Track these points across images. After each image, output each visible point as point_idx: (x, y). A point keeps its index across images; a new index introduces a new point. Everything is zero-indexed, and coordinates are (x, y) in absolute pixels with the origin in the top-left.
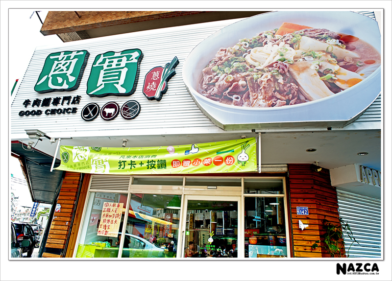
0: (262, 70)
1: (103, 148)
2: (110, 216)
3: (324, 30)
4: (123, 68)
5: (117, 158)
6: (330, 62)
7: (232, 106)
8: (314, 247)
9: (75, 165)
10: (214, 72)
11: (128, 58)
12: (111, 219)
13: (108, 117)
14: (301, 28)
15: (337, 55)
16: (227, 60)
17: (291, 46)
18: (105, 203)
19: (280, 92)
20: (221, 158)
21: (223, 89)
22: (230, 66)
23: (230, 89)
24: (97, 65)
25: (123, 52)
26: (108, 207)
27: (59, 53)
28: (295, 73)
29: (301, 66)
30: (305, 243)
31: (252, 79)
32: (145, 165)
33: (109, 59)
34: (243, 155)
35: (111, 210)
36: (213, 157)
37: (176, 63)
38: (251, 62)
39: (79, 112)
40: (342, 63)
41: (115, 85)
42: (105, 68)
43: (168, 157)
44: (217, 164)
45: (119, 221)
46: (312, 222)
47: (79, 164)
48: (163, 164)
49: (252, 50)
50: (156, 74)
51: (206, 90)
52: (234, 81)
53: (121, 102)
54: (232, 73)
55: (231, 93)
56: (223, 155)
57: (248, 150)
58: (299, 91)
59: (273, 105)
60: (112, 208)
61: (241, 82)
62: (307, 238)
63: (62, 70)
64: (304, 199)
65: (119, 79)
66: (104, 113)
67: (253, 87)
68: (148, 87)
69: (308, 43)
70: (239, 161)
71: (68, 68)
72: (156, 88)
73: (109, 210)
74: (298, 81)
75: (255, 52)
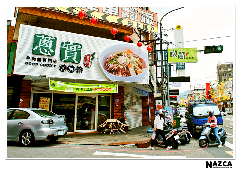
0: (121, 65)
1: (70, 83)
2: (44, 104)
3: (137, 55)
4: (75, 51)
5: (76, 87)
6: (137, 65)
7: (113, 75)
8: (119, 111)
9: (58, 88)
10: (109, 62)
11: (77, 47)
12: (45, 105)
13: (71, 71)
14: (132, 52)
15: (139, 64)
16: (112, 59)
17: (129, 58)
18: (40, 98)
19: (125, 72)
20: (108, 89)
21: (111, 69)
22: (113, 61)
23: (113, 69)
24: (63, 47)
25: (74, 44)
26: (43, 100)
27: (41, 35)
28: (129, 67)
29: (130, 65)
30: (117, 110)
31: (119, 67)
32: (86, 90)
33: (68, 45)
34: (113, 88)
35: (44, 101)
36: (106, 88)
37: (94, 53)
38: (119, 61)
39: (58, 67)
40: (139, 66)
41: (73, 58)
42: (67, 49)
43: (93, 87)
44: (107, 90)
45: (49, 105)
46: (120, 104)
47: (60, 88)
48: (91, 90)
49: (119, 57)
50: (88, 57)
51: (107, 68)
52: (114, 67)
53: (76, 66)
54: (113, 64)
55: (113, 71)
56: (109, 88)
57: (115, 87)
58: (129, 73)
59: (123, 76)
60: (44, 100)
61: (116, 68)
62: (118, 109)
63: (45, 45)
64: (118, 97)
65: (74, 56)
66: (69, 69)
67: (119, 70)
68: (86, 62)
69: (133, 58)
70: (112, 90)
71: (48, 44)
72: (89, 63)
73: (43, 101)
74: (129, 70)
75: (120, 58)
